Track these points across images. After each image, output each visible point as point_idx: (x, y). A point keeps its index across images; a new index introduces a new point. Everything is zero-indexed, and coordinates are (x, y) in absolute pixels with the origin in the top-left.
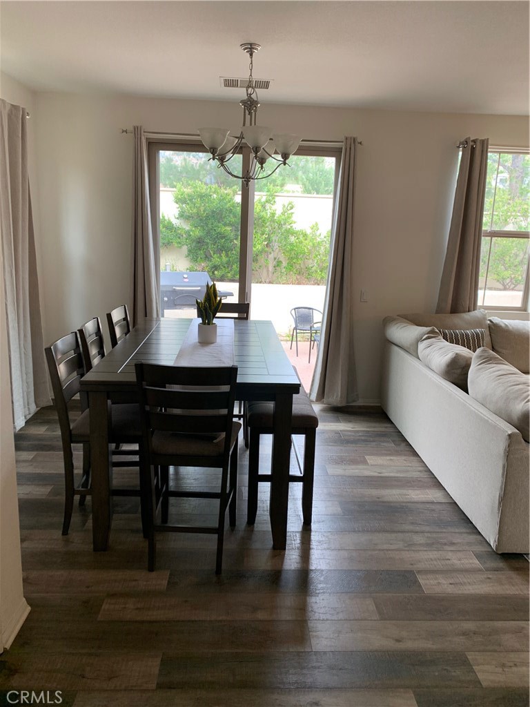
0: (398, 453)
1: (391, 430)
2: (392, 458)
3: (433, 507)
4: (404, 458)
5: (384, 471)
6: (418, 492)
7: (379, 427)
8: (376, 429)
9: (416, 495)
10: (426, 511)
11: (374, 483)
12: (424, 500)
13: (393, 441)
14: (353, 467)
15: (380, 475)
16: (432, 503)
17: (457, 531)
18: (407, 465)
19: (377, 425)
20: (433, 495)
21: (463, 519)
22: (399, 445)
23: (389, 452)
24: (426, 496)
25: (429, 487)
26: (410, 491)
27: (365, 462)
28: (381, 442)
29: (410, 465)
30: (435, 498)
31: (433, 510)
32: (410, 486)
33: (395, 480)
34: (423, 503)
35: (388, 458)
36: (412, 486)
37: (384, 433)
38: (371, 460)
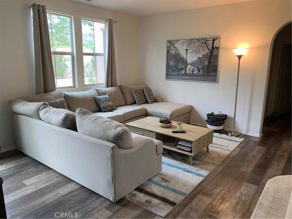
0: (40, 172)
1: (29, 160)
2: (38, 176)
3: (74, 194)
4: (45, 173)
5: (38, 186)
6: (62, 189)
7: (22, 161)
8: (20, 163)
9: (62, 191)
10: (72, 198)
11: (36, 195)
12: (68, 192)
13: (34, 166)
14: (19, 191)
15: (37, 189)
16: (73, 191)
17: (92, 200)
18: (48, 176)
19: (19, 160)
20: (70, 187)
21: (91, 193)
22: (38, 167)
23: (35, 173)
24: (67, 189)
25: (66, 184)
26: (58, 191)
27: (24, 185)
28: (27, 169)
29: (50, 176)
30: (72, 188)
31: (75, 195)
32: (57, 188)
33: (47, 188)
34: (68, 194)
35: (36, 177)
36: (58, 187)
37: (26, 164)
38: (27, 182)
